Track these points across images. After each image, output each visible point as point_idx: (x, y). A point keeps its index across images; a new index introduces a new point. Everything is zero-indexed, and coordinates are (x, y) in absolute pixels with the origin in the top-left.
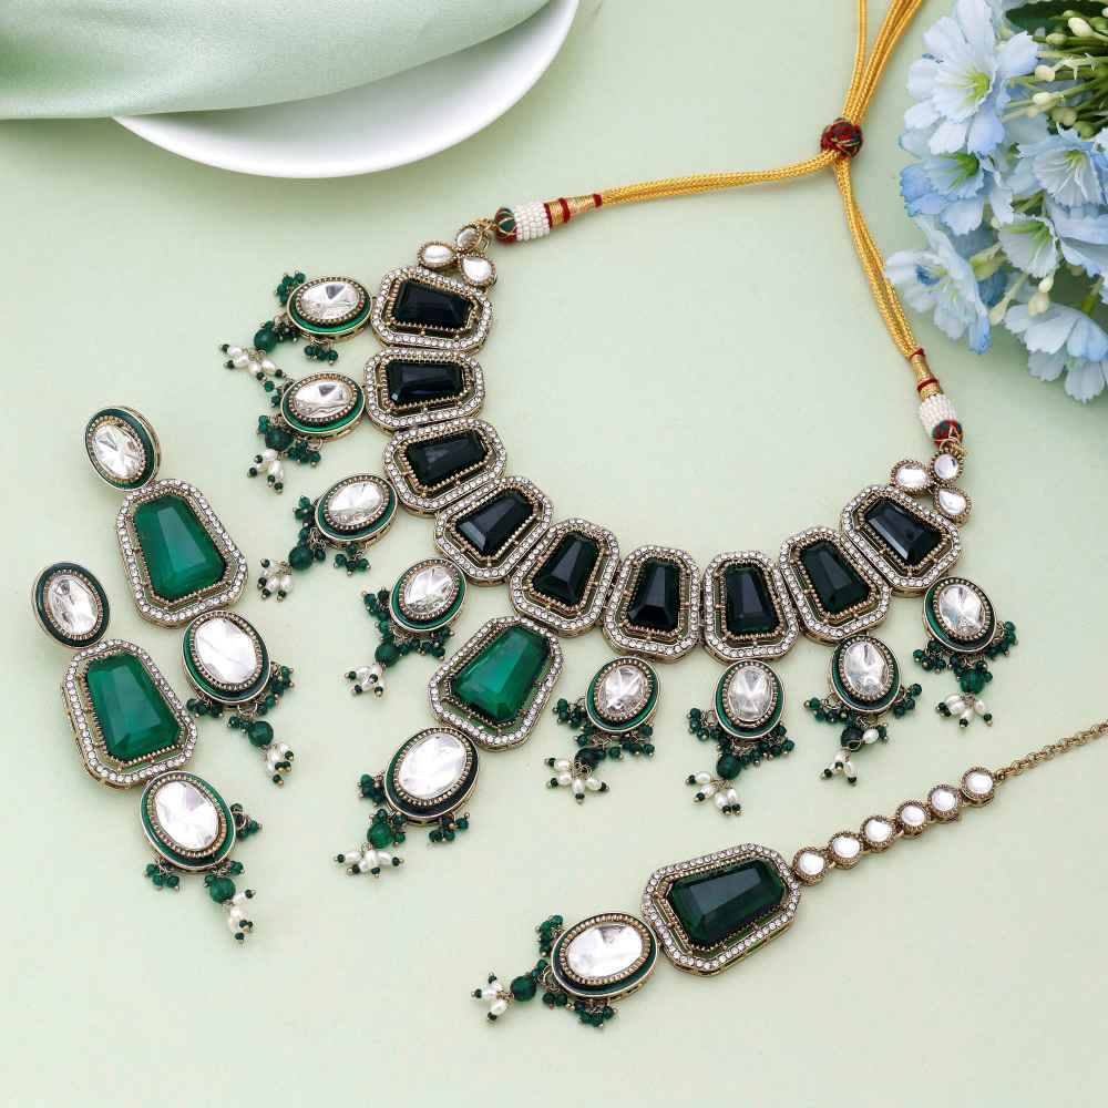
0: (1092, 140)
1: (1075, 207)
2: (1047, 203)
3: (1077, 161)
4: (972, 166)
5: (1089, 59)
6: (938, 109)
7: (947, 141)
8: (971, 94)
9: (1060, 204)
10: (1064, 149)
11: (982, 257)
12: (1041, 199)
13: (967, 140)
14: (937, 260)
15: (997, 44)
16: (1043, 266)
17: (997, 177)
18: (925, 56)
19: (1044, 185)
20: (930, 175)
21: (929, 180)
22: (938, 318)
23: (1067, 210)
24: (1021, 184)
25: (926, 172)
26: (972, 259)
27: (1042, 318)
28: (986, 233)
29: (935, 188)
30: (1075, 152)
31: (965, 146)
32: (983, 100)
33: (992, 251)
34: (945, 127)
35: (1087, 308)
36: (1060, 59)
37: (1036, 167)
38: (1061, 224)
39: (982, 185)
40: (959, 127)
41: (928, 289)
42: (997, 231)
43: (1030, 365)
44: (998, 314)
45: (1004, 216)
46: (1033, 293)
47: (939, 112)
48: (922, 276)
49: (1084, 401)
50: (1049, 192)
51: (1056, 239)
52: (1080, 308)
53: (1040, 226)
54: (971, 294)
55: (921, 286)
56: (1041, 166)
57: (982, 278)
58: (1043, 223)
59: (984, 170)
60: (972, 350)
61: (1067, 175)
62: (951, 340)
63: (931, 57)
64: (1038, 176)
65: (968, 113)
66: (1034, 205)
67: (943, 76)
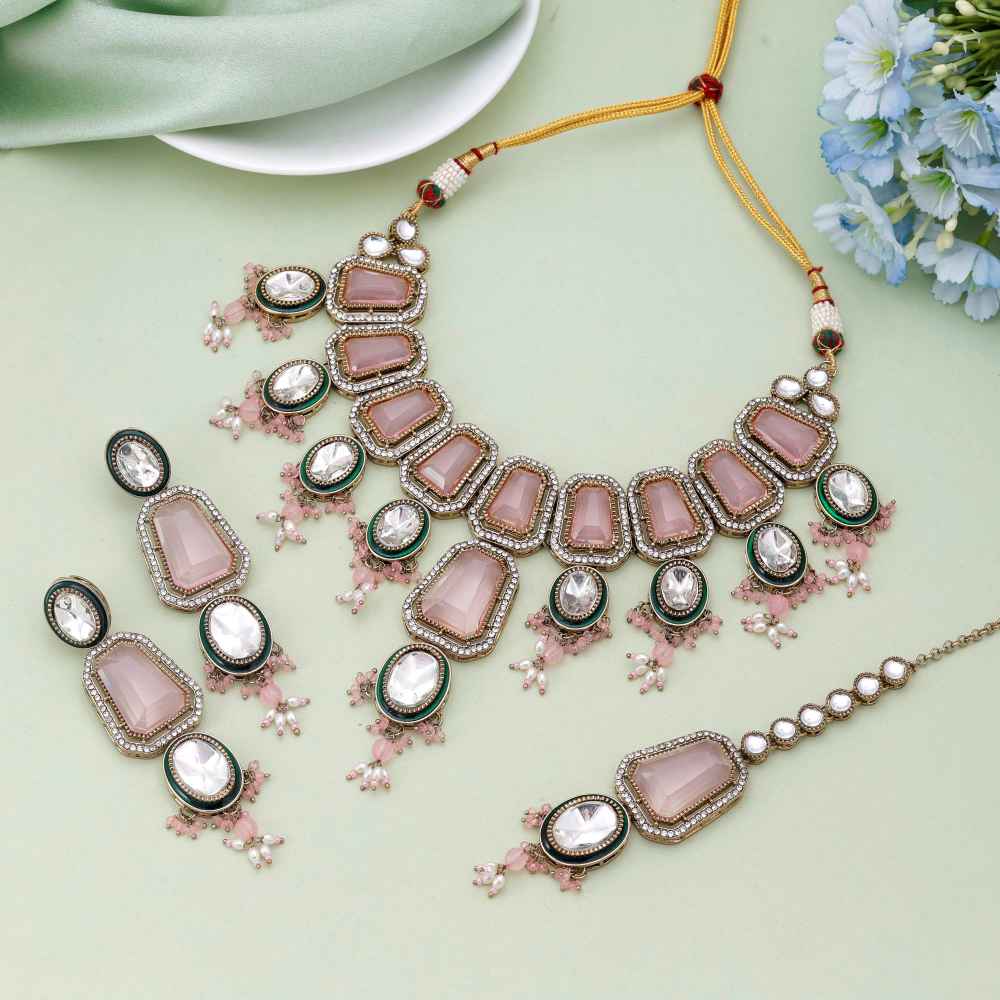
0: (982, 102)
1: (971, 158)
2: (947, 157)
3: (972, 120)
4: (882, 128)
5: (975, 35)
6: (852, 82)
7: (862, 109)
8: (879, 68)
9: (959, 157)
10: (959, 110)
11: (894, 204)
12: (941, 153)
13: (878, 107)
14: (858, 209)
15: (900, 26)
16: (947, 209)
17: (905, 138)
18: (836, 39)
19: (944, 141)
20: (846, 138)
21: (845, 143)
22: (859, 258)
23: (965, 161)
24: (925, 142)
25: (842, 136)
26: (886, 206)
27: (949, 252)
28: (897, 184)
29: (851, 149)
30: (969, 113)
31: (878, 113)
32: (891, 73)
33: (903, 198)
34: (859, 98)
35: (984, 242)
36: (952, 36)
37: (938, 127)
38: (960, 174)
39: (892, 145)
40: (871, 97)
41: (850, 234)
42: (906, 183)
43: (933, 291)
44: (910, 251)
45: (913, 169)
46: (939, 232)
47: (853, 86)
48: (845, 223)
49: (982, 321)
50: (949, 146)
51: (957, 186)
52: (978, 243)
53: (943, 176)
54: (889, 236)
55: (844, 231)
56: (942, 127)
57: (895, 221)
58: (945, 174)
59: (893, 132)
60: (889, 283)
61: (963, 132)
62: (871, 275)
63: (842, 39)
64: (940, 135)
65: (877, 85)
66: (936, 159)
67: (854, 55)
